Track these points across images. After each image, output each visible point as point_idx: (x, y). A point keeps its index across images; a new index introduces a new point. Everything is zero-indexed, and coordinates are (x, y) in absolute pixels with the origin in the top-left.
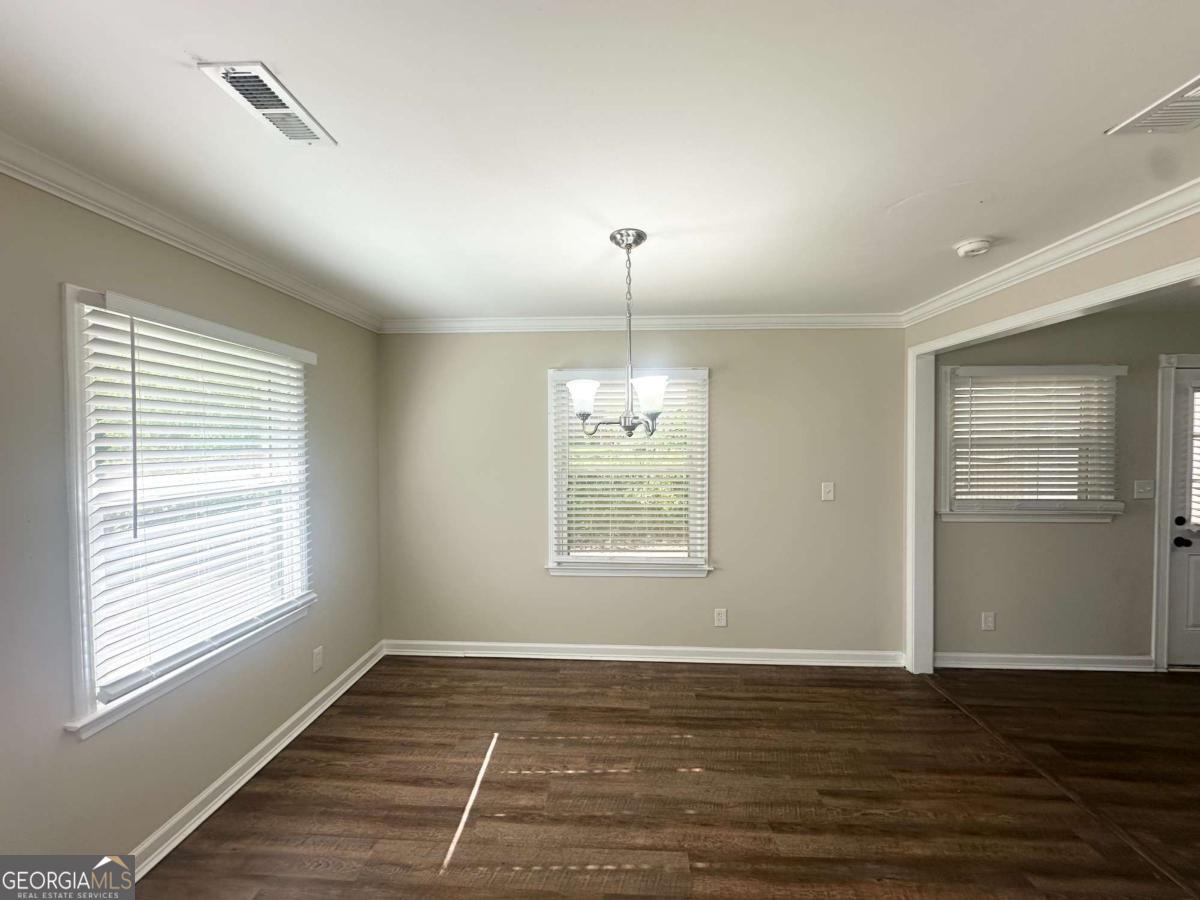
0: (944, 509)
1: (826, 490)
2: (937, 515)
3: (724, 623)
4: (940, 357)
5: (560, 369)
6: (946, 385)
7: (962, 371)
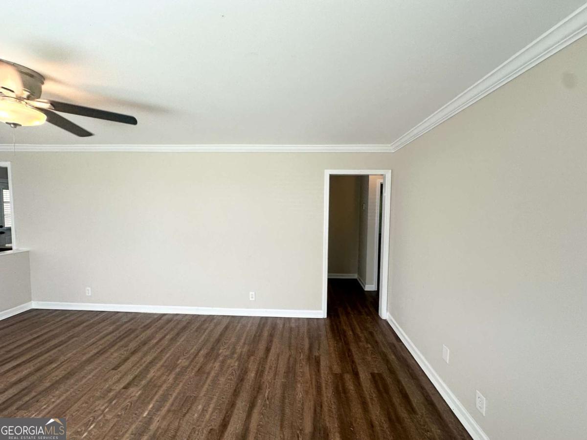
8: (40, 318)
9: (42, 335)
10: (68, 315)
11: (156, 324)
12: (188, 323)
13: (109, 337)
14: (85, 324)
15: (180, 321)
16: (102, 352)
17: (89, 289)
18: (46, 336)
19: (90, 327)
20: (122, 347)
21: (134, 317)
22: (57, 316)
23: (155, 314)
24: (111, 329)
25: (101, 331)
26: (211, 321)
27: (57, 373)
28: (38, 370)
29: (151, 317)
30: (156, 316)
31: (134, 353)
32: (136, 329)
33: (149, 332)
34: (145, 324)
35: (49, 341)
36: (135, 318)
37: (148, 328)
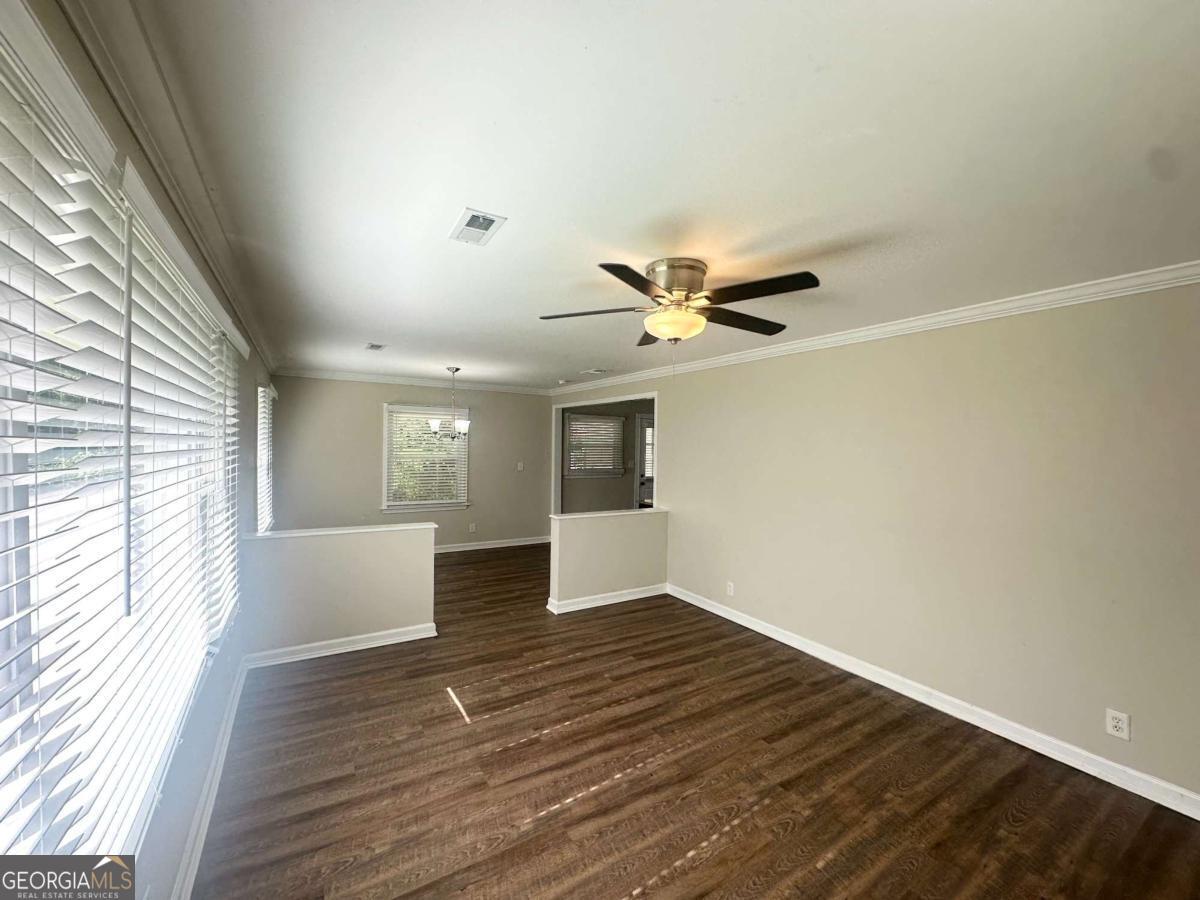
0: (566, 473)
1: (520, 466)
2: (563, 476)
3: (474, 530)
4: (564, 410)
5: (390, 404)
6: (567, 421)
7: (572, 416)
8: (674, 610)
9: (677, 636)
10: (703, 617)
11: (836, 688)
12: (905, 716)
13: (757, 677)
14: (725, 641)
15: (886, 703)
16: (747, 698)
17: (732, 585)
18: (680, 640)
19: (732, 647)
20: (777, 705)
21: (796, 657)
22: (690, 613)
23: (833, 667)
24: (760, 663)
25: (747, 661)
26: (967, 740)
27: (693, 701)
28: (673, 685)
29: (823, 670)
30: (835, 672)
31: (796, 727)
32: (797, 684)
33: (822, 699)
34: (814, 679)
35: (683, 648)
36: (797, 660)
37: (821, 691)
